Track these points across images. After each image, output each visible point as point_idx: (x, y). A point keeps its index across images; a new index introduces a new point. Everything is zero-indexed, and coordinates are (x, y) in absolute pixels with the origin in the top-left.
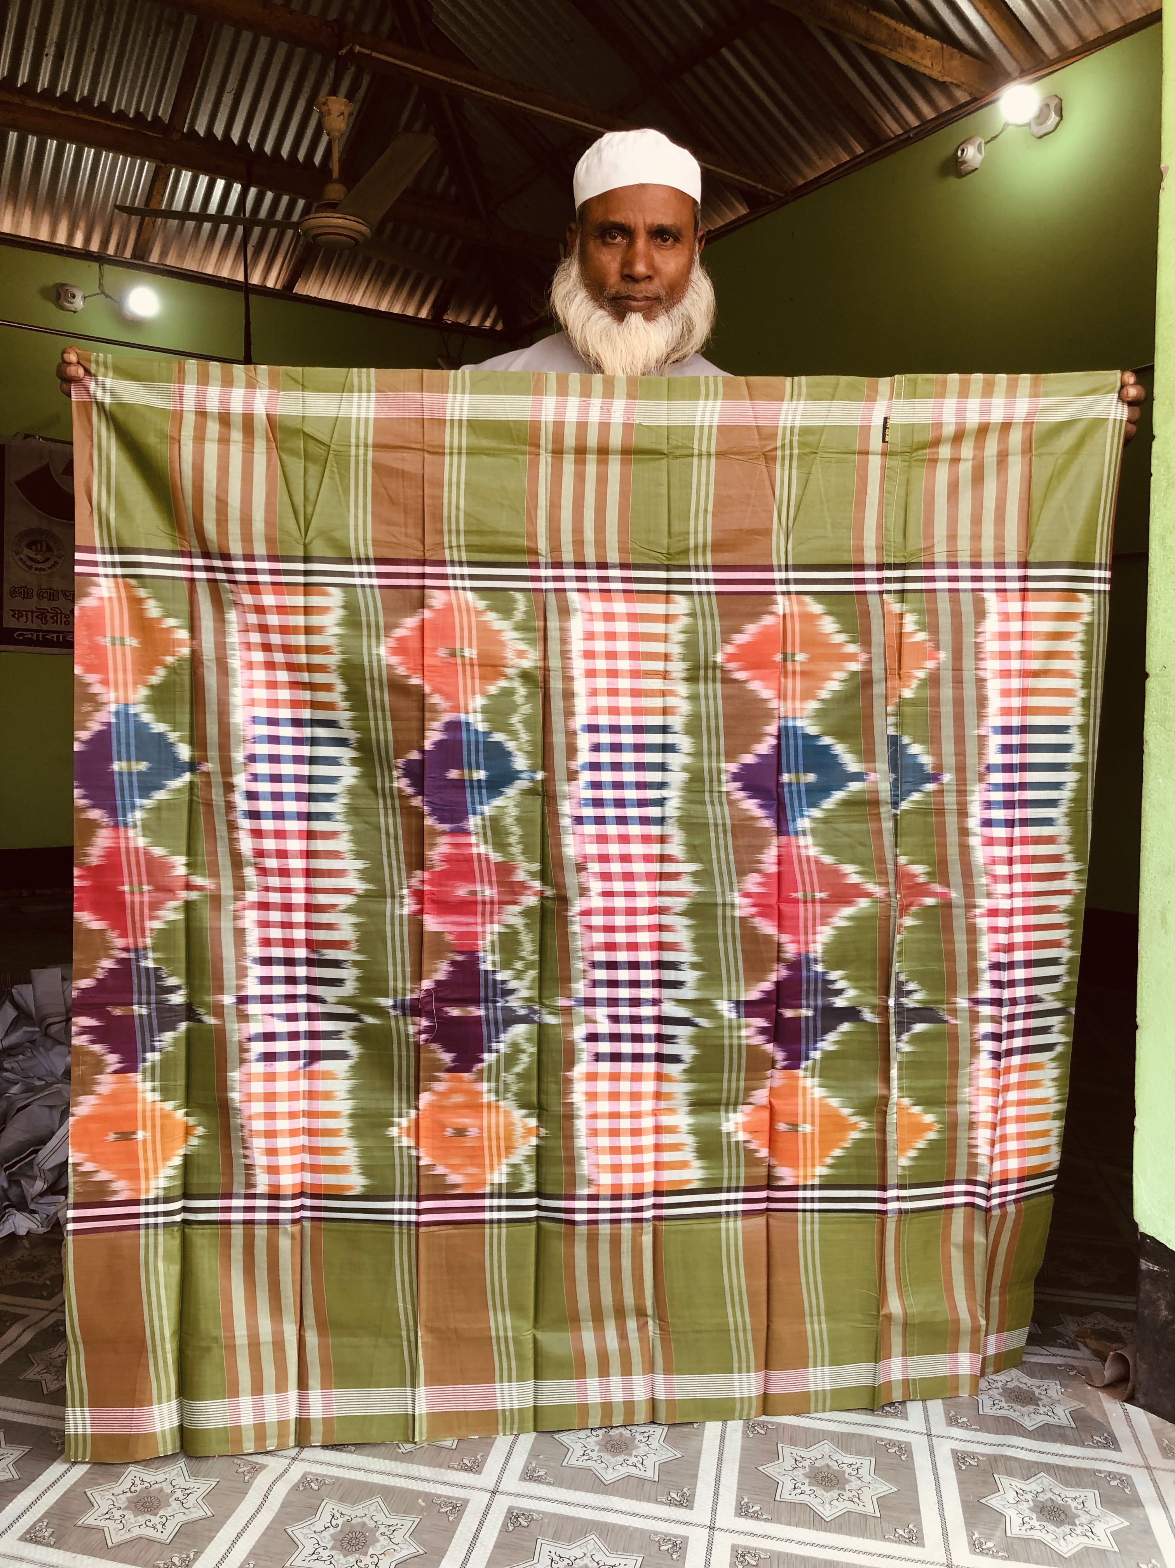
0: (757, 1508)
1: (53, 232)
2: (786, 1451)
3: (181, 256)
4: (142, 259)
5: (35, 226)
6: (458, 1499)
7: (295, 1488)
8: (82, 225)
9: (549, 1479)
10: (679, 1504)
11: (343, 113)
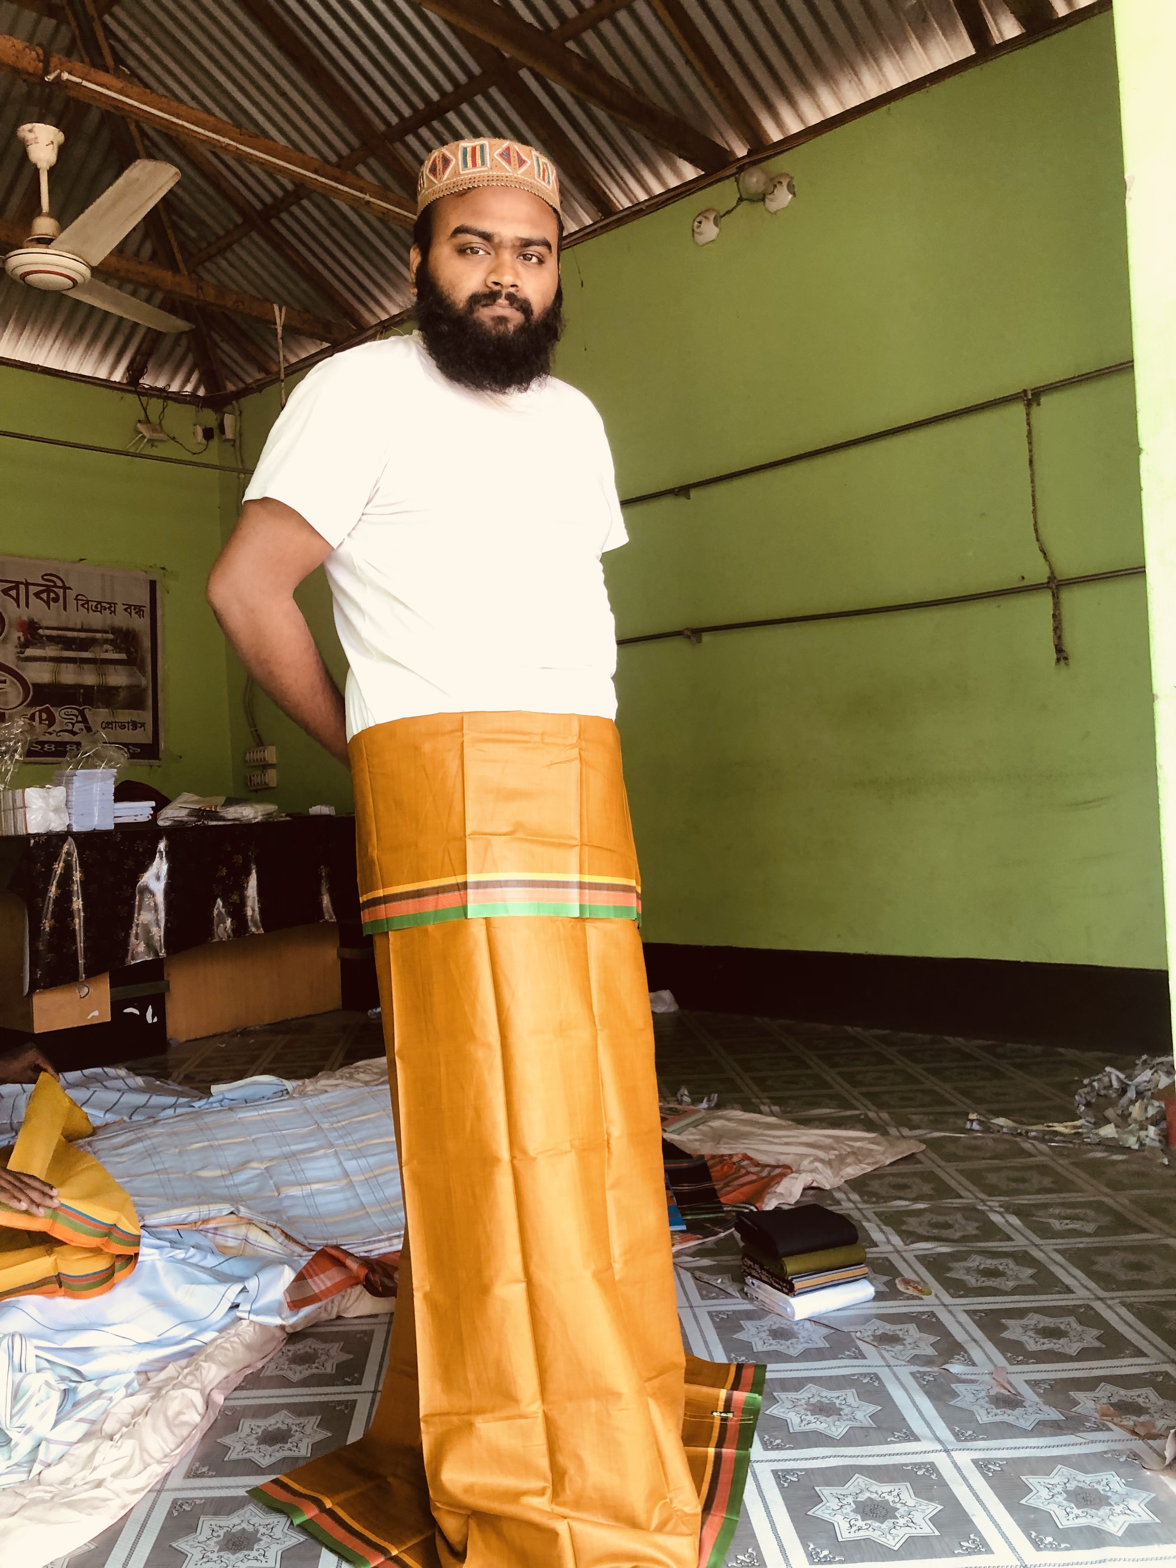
11: (52, 143)
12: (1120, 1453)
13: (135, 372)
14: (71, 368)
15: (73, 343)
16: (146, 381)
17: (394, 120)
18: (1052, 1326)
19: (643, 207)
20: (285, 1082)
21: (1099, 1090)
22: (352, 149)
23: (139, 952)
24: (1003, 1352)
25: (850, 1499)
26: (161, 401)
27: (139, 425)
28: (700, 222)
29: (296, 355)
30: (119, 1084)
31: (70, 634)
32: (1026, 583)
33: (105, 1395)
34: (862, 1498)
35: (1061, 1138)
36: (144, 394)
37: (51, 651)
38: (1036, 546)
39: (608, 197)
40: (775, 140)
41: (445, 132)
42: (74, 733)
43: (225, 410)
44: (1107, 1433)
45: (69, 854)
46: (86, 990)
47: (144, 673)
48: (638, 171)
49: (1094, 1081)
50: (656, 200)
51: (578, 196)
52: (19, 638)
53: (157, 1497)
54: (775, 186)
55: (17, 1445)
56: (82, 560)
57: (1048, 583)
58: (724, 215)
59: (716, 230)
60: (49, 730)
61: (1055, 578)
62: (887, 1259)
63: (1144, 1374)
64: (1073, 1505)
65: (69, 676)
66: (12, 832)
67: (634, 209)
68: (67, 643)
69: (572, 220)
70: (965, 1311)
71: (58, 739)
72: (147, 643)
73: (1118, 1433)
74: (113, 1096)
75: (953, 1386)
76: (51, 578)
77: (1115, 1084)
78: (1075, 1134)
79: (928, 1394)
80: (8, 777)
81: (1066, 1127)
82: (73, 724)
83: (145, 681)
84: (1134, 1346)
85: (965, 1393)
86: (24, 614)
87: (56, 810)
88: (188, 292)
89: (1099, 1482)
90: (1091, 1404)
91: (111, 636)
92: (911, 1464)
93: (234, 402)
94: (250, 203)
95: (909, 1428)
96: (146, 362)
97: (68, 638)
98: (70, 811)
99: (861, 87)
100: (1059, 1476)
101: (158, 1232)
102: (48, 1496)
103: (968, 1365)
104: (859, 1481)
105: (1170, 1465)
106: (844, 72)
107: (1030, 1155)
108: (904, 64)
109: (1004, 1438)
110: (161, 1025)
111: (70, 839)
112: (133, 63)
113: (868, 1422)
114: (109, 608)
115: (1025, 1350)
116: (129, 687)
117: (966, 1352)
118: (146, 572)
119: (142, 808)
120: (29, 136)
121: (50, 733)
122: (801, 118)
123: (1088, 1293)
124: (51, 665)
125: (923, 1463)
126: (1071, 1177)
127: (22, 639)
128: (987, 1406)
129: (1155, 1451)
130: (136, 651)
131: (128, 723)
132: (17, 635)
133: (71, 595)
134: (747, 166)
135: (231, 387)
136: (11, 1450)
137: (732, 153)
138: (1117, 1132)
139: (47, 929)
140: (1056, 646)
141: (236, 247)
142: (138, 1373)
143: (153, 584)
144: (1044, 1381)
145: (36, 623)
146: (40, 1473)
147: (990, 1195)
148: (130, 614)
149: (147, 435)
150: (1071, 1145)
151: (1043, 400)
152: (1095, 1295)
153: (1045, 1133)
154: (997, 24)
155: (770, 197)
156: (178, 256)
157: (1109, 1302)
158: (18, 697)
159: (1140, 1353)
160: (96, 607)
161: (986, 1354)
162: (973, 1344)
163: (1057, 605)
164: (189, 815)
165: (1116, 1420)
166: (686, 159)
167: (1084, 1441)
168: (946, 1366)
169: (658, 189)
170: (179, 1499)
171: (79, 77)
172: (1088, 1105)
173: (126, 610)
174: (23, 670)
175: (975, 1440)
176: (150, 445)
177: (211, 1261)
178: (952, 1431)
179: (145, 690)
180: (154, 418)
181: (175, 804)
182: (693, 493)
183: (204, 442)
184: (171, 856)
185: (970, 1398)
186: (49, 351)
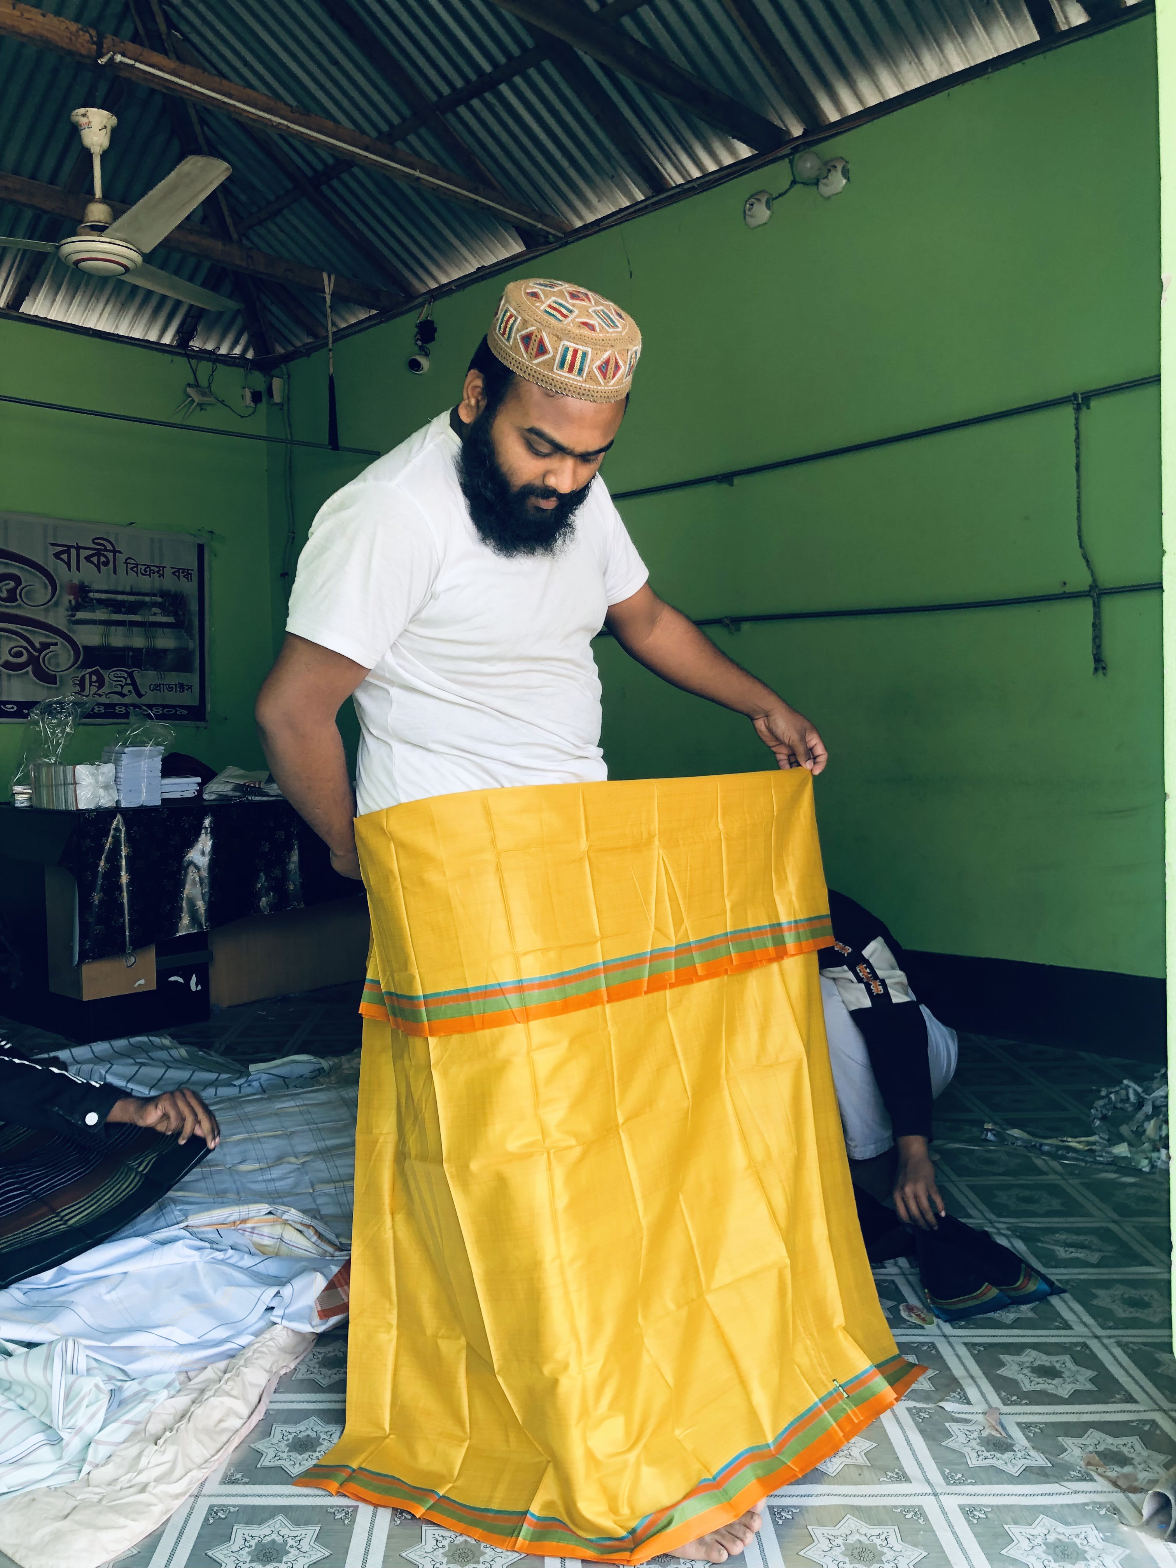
11: (105, 127)
12: (1101, 1505)
13: (185, 335)
14: (122, 331)
15: (124, 306)
16: (196, 344)
17: (446, 90)
18: (1048, 1364)
19: (695, 184)
20: (322, 1061)
21: (1116, 1102)
22: (403, 118)
23: (185, 926)
24: (997, 1389)
25: (840, 1541)
26: (210, 364)
27: (189, 390)
28: (752, 205)
29: (345, 320)
30: (162, 1055)
31: (119, 597)
32: (1068, 589)
33: (148, 1398)
34: (852, 1540)
35: (1074, 1155)
36: (194, 357)
37: (101, 614)
38: (1079, 551)
39: (661, 174)
40: (832, 121)
41: (497, 104)
42: (123, 695)
43: (273, 372)
44: (1090, 1484)
45: (117, 829)
46: (133, 959)
47: (191, 637)
48: (691, 147)
49: (1111, 1093)
50: (707, 179)
51: (629, 170)
52: (70, 601)
53: (195, 1503)
54: (829, 171)
55: (68, 1444)
56: (132, 523)
57: (1090, 591)
58: (776, 198)
59: (768, 212)
60: (100, 692)
61: (1096, 586)
62: (893, 1282)
63: (1132, 1421)
64: (1050, 1558)
65: (118, 639)
66: (63, 807)
67: (686, 187)
68: (117, 606)
69: (622, 193)
70: (966, 1344)
71: (107, 701)
72: (194, 606)
73: (1101, 1484)
74: (158, 1072)
75: (947, 1425)
76: (102, 542)
77: (1132, 1097)
78: (1089, 1150)
79: (922, 1432)
80: (59, 750)
81: (1079, 1142)
82: (122, 687)
83: (193, 645)
84: (1126, 1391)
85: (958, 1432)
86: (76, 578)
87: (106, 787)
88: (238, 262)
89: (1077, 1536)
90: (1077, 1452)
91: (159, 600)
92: (900, 1506)
93: (282, 366)
94: (299, 168)
95: (901, 1468)
96: (196, 324)
97: (117, 601)
98: (119, 787)
99: (921, 68)
100: (1043, 1525)
101: (199, 1233)
102: (96, 1498)
103: (963, 1403)
104: (851, 1523)
105: (1148, 1522)
106: (904, 52)
107: (1041, 1173)
108: (966, 46)
109: (991, 1483)
110: (205, 993)
111: (119, 816)
112: (186, 29)
113: (862, 1460)
114: (158, 572)
115: (1019, 1387)
116: (177, 650)
117: (962, 1389)
118: (194, 536)
119: (188, 784)
120: (83, 120)
121: (100, 695)
122: (859, 98)
123: (1086, 1330)
124: (101, 628)
125: (912, 1506)
126: (1080, 1199)
127: (73, 602)
128: (978, 1448)
129: (1134, 1504)
130: (184, 615)
131: (176, 685)
132: (68, 599)
133: (121, 558)
134: (802, 148)
135: (280, 350)
136: (62, 1450)
137: (788, 132)
138: (1131, 1152)
139: (97, 902)
140: (1094, 656)
141: (285, 212)
142: (180, 1372)
143: (201, 548)
144: (1035, 1424)
145: (87, 586)
146: (89, 1473)
147: (999, 1215)
148: (179, 577)
149: (197, 400)
150: (1083, 1164)
151: (1093, 403)
152: (1092, 1332)
153: (1059, 1148)
154: (1062, 7)
155: (825, 181)
156: (229, 220)
157: (1106, 1341)
158: (69, 659)
159: (1130, 1399)
160: (145, 570)
161: (982, 1393)
162: (970, 1381)
163: (1097, 615)
164: (234, 790)
165: (1101, 1470)
166: (740, 140)
167: (1067, 1490)
168: (942, 1404)
169: (712, 167)
170: (214, 1506)
171: (130, 58)
172: (1104, 1118)
173: (174, 573)
174: (74, 632)
175: (963, 1483)
176: (199, 408)
177: (248, 1261)
178: (943, 1473)
179: (192, 653)
180: (204, 382)
181: (221, 778)
182: (736, 481)
183: (253, 405)
184: (215, 833)
185: (962, 1439)
186: (101, 314)
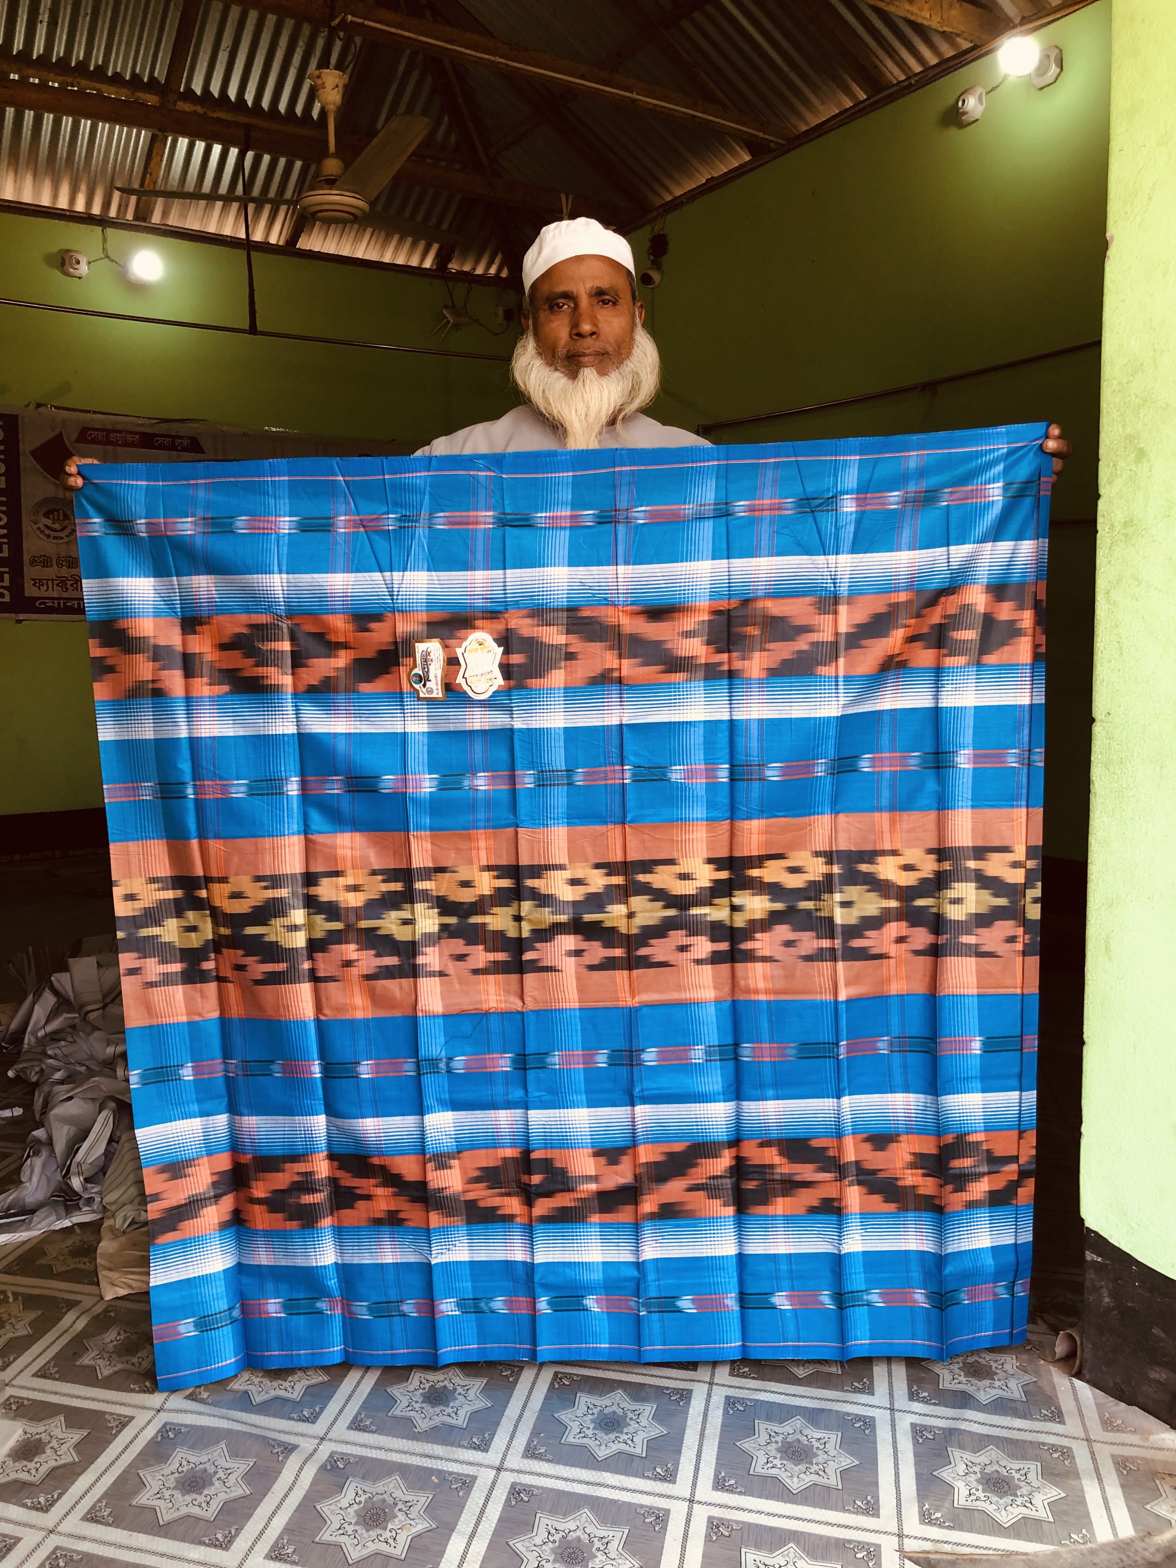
0: (732, 1482)
1: (55, 196)
2: (763, 1427)
3: (183, 216)
4: (145, 220)
5: (37, 192)
6: (467, 1476)
7: (323, 1468)
8: (83, 188)
9: (549, 1457)
10: (663, 1479)
11: (337, 86)
13: (443, 259)
14: (387, 259)
16: (453, 266)
19: (912, 81)
26: (467, 285)
27: (445, 311)
28: (964, 100)
36: (451, 279)
39: (881, 72)
48: (910, 42)
50: (926, 74)
51: (849, 70)
56: (393, 441)
58: (990, 92)
59: (981, 108)
64: (961, 1374)
67: (904, 84)
69: (844, 94)
96: (453, 249)
120: (319, 82)
149: (452, 321)
156: (479, 147)
169: (933, 60)
171: (360, 18)
176: (454, 330)
180: (460, 303)
183: (505, 322)
186: (368, 245)
